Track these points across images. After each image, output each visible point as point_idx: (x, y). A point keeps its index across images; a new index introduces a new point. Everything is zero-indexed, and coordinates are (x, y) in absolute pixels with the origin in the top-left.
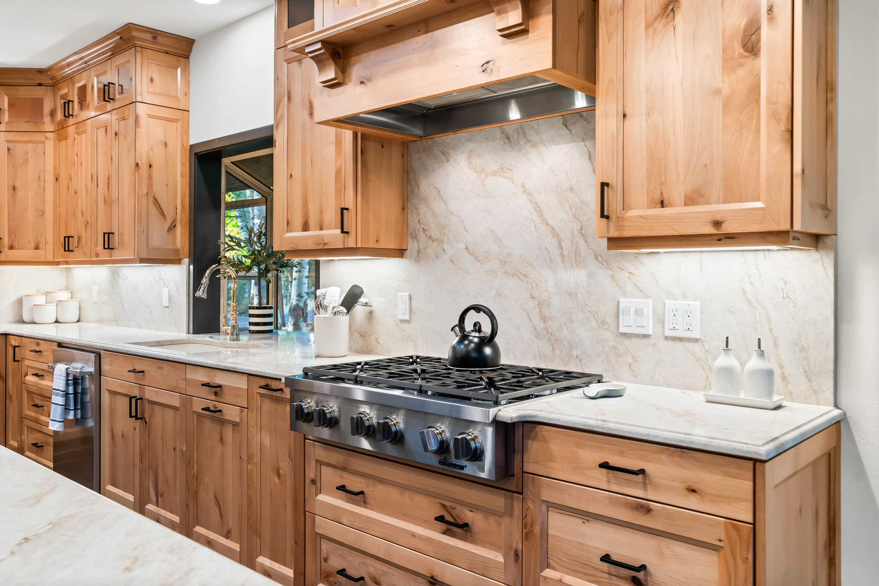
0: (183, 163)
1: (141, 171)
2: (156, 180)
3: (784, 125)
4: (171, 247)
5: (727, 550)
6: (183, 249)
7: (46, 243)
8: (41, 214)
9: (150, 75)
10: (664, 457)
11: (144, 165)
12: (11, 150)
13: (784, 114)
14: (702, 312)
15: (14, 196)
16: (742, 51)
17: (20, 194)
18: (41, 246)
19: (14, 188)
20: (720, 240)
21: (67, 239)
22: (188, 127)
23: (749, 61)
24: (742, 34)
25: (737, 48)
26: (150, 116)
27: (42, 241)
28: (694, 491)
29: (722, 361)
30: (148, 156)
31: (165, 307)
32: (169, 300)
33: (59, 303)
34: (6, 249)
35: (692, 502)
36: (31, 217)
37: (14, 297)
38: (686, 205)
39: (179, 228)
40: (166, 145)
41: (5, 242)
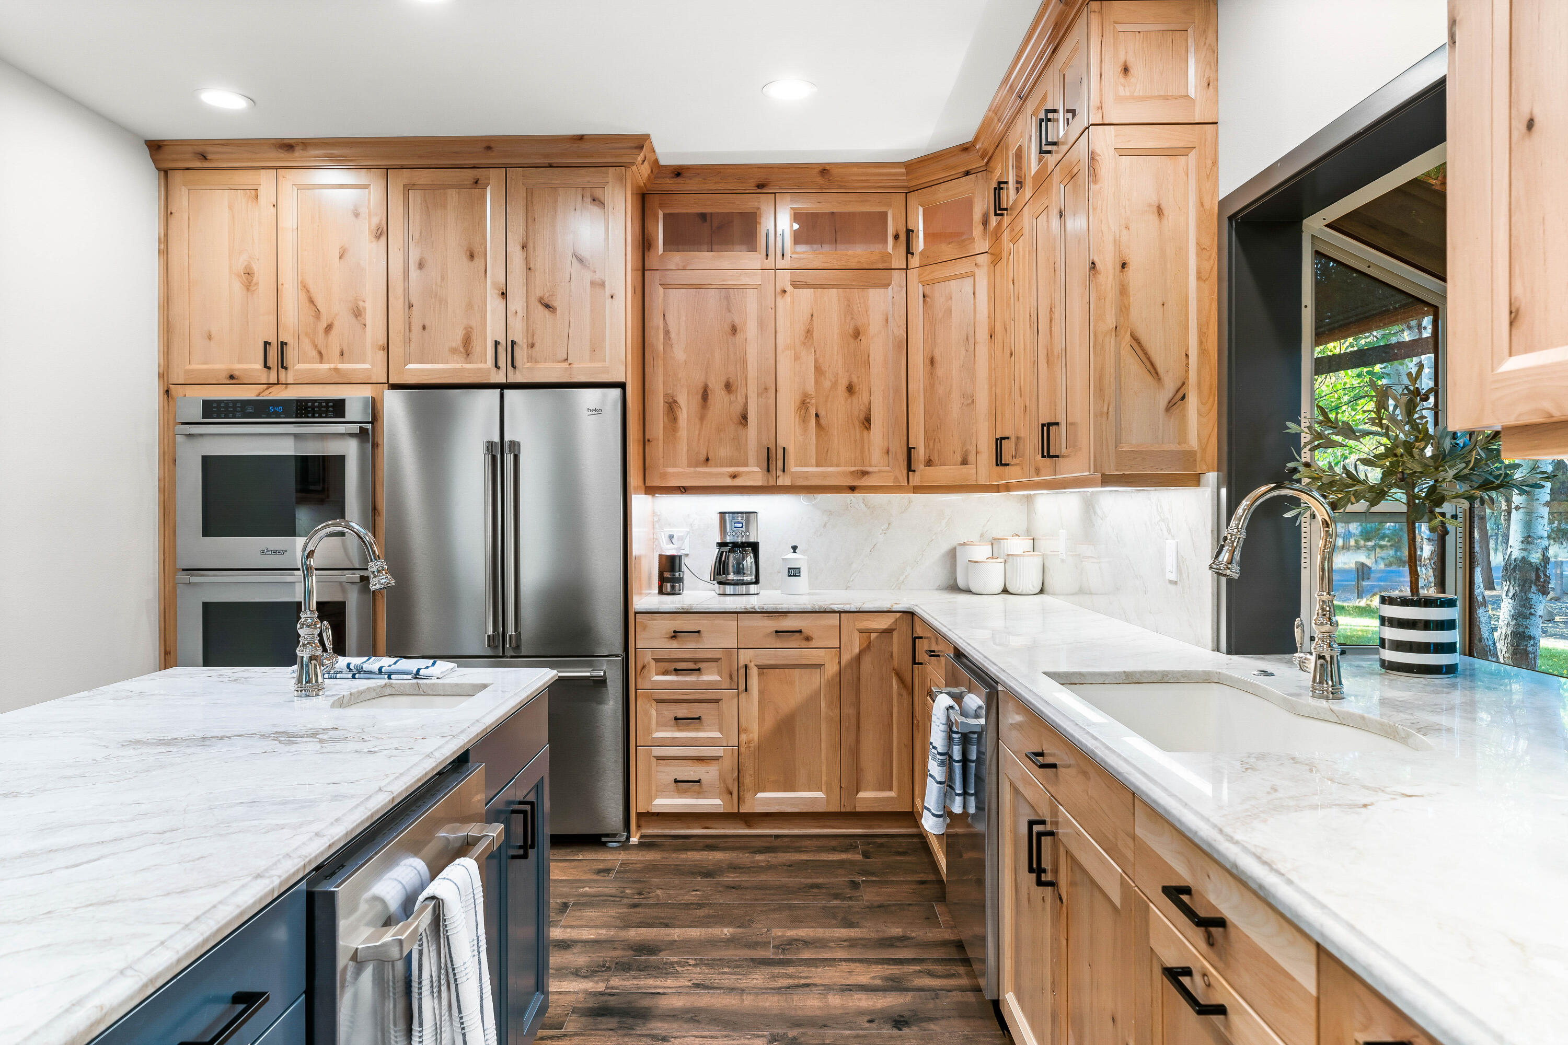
0: (1201, 249)
1: (1101, 278)
2: (1136, 298)
4: (1175, 446)
6: (1204, 450)
7: (977, 453)
8: (970, 401)
9: (1122, 59)
11: (1107, 265)
12: (928, 297)
15: (932, 374)
17: (940, 369)
18: (971, 458)
19: (932, 361)
21: (999, 442)
22: (1215, 163)
26: (1123, 152)
27: (972, 449)
30: (1117, 243)
31: (1171, 582)
32: (1178, 567)
33: (1008, 558)
34: (922, 467)
36: (955, 408)
37: (945, 547)
39: (1193, 400)
40: (1160, 211)
41: (920, 454)
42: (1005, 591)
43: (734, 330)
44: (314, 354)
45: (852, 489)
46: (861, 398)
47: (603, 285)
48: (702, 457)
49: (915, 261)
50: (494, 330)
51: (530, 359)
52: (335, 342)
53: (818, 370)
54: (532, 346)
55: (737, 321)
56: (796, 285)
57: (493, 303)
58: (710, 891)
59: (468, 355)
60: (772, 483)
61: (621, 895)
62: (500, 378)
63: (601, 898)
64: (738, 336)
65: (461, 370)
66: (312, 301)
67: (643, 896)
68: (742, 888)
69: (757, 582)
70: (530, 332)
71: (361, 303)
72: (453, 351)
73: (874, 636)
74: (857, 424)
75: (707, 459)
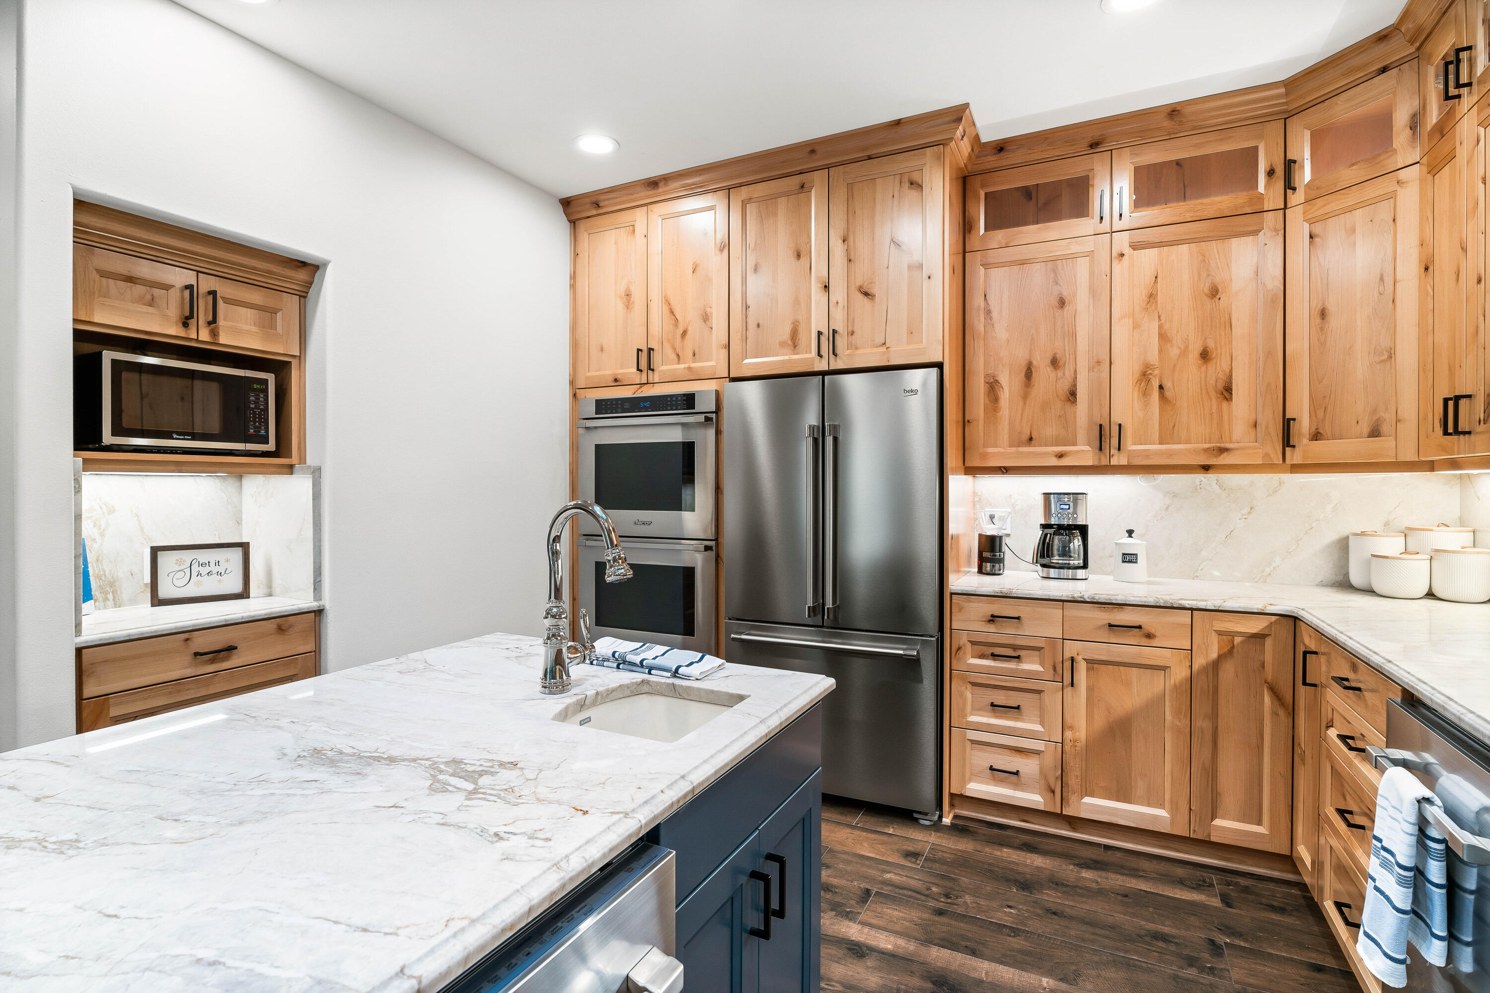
7: (1398, 421)
8: (1386, 357)
12: (1317, 236)
15: (1322, 329)
17: (1334, 322)
18: (1385, 428)
19: (1323, 314)
21: (1451, 404)
27: (1388, 416)
33: (1435, 555)
34: (1305, 441)
36: (1360, 368)
37: (1332, 536)
41: (1304, 425)
42: (1430, 595)
43: (1062, 303)
44: (674, 356)
45: (1206, 468)
46: (1220, 365)
47: (920, 266)
48: (1026, 437)
49: (1297, 198)
50: (818, 322)
51: (850, 346)
52: (689, 344)
53: (1163, 337)
54: (852, 333)
55: (1065, 294)
56: (1135, 246)
57: (817, 296)
58: (1027, 911)
59: (795, 347)
60: (1104, 462)
61: (927, 893)
62: (822, 366)
63: (906, 892)
64: (1066, 309)
65: (789, 361)
66: (672, 312)
67: (949, 901)
68: (1065, 917)
69: (1085, 566)
70: (850, 319)
71: (709, 310)
72: (783, 344)
73: (1237, 640)
74: (1213, 394)
75: (1031, 439)
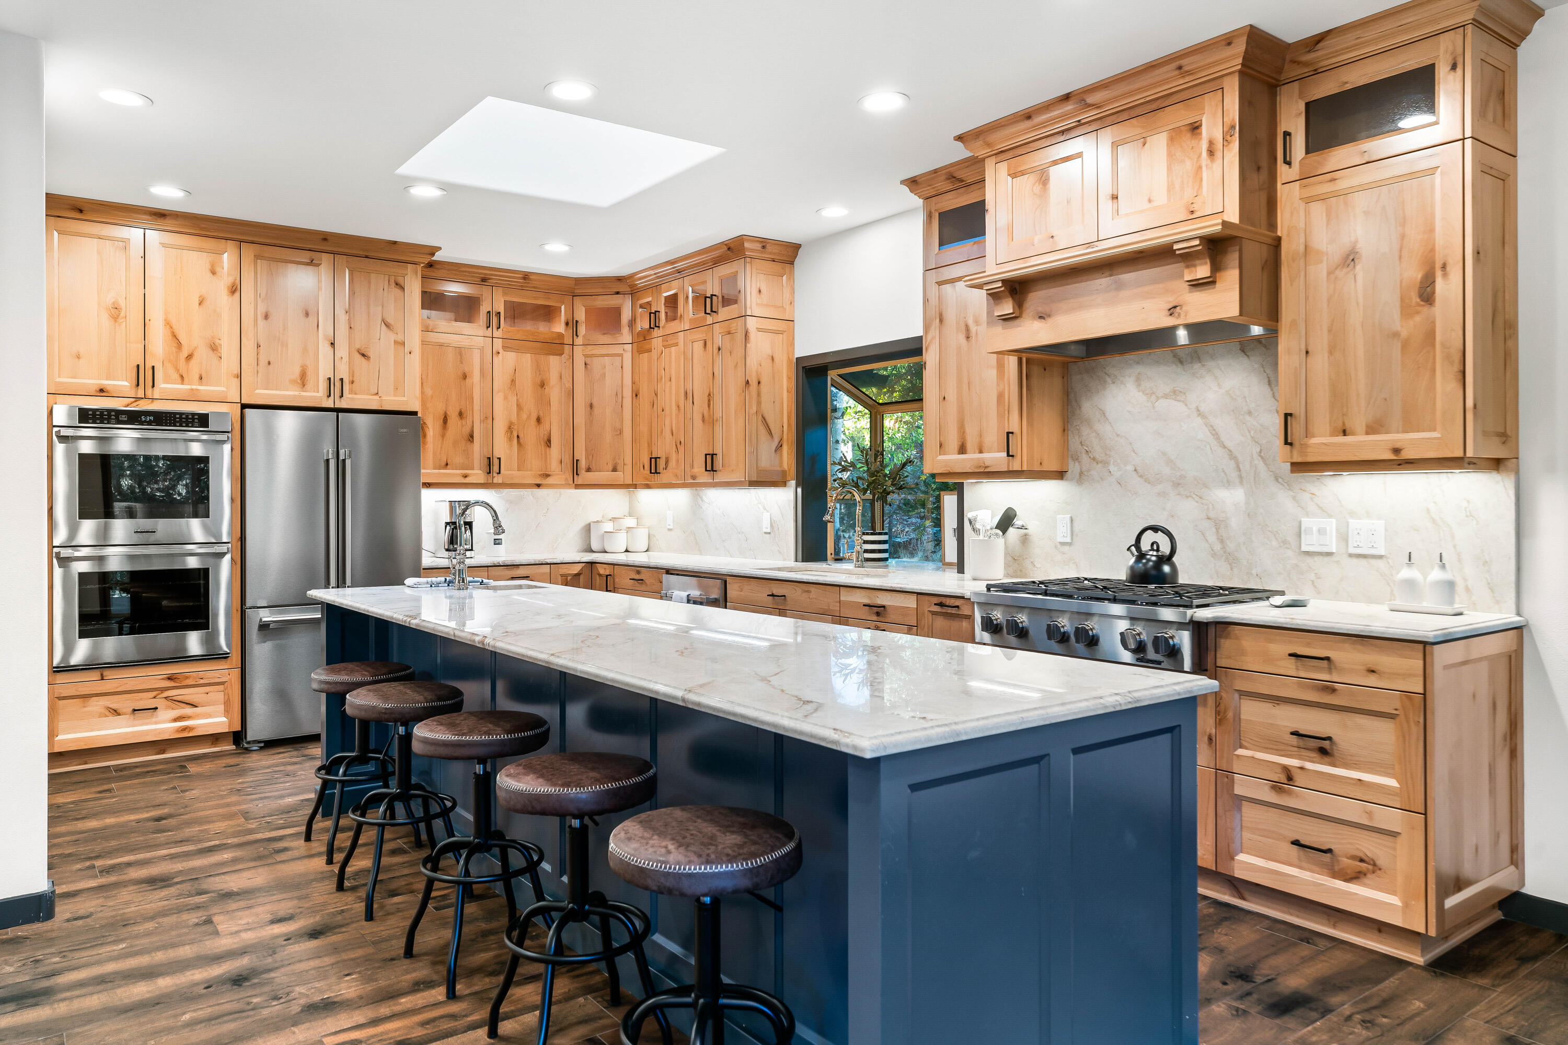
0: (789, 378)
1: (751, 388)
2: (765, 398)
3: (1457, 367)
4: (779, 469)
5: (1402, 717)
6: (789, 470)
7: (624, 465)
8: (618, 433)
9: (758, 286)
10: (1347, 646)
11: (753, 383)
12: (587, 365)
13: (1457, 357)
14: (1386, 530)
15: (590, 414)
16: (1418, 300)
17: (597, 410)
18: (619, 468)
19: (591, 406)
20: (1400, 465)
21: (653, 460)
22: (794, 338)
23: (1425, 310)
24: (1418, 285)
25: (1414, 297)
26: (759, 330)
27: (620, 462)
28: (1373, 671)
29: (1406, 573)
30: (757, 372)
31: (766, 533)
32: (771, 525)
33: (629, 530)
34: (583, 472)
35: (1372, 680)
36: (608, 436)
37: (582, 524)
38: (1367, 433)
39: (785, 447)
40: (773, 359)
41: (583, 464)
42: (627, 551)
43: (465, 377)
44: (176, 376)
45: (538, 486)
46: (545, 426)
47: (403, 344)
48: (444, 463)
49: (579, 341)
50: (325, 371)
51: (351, 391)
52: (194, 368)
53: (519, 407)
54: (353, 382)
55: (466, 369)
56: (505, 348)
57: (324, 349)
59: (304, 386)
60: (490, 481)
62: (329, 404)
64: (467, 380)
65: (300, 396)
66: (174, 336)
69: (472, 550)
70: (352, 373)
71: (217, 341)
72: (293, 382)
73: (569, 578)
74: (543, 443)
75: (447, 464)
